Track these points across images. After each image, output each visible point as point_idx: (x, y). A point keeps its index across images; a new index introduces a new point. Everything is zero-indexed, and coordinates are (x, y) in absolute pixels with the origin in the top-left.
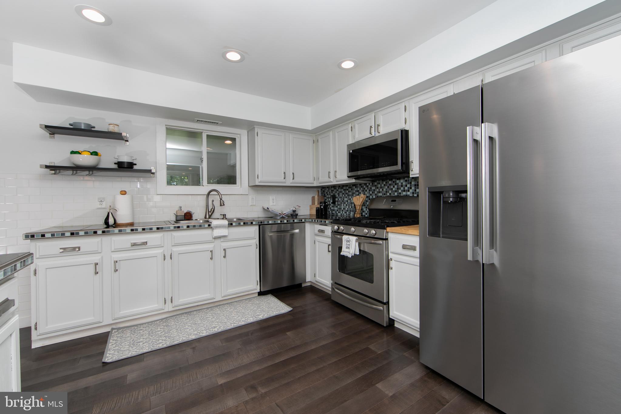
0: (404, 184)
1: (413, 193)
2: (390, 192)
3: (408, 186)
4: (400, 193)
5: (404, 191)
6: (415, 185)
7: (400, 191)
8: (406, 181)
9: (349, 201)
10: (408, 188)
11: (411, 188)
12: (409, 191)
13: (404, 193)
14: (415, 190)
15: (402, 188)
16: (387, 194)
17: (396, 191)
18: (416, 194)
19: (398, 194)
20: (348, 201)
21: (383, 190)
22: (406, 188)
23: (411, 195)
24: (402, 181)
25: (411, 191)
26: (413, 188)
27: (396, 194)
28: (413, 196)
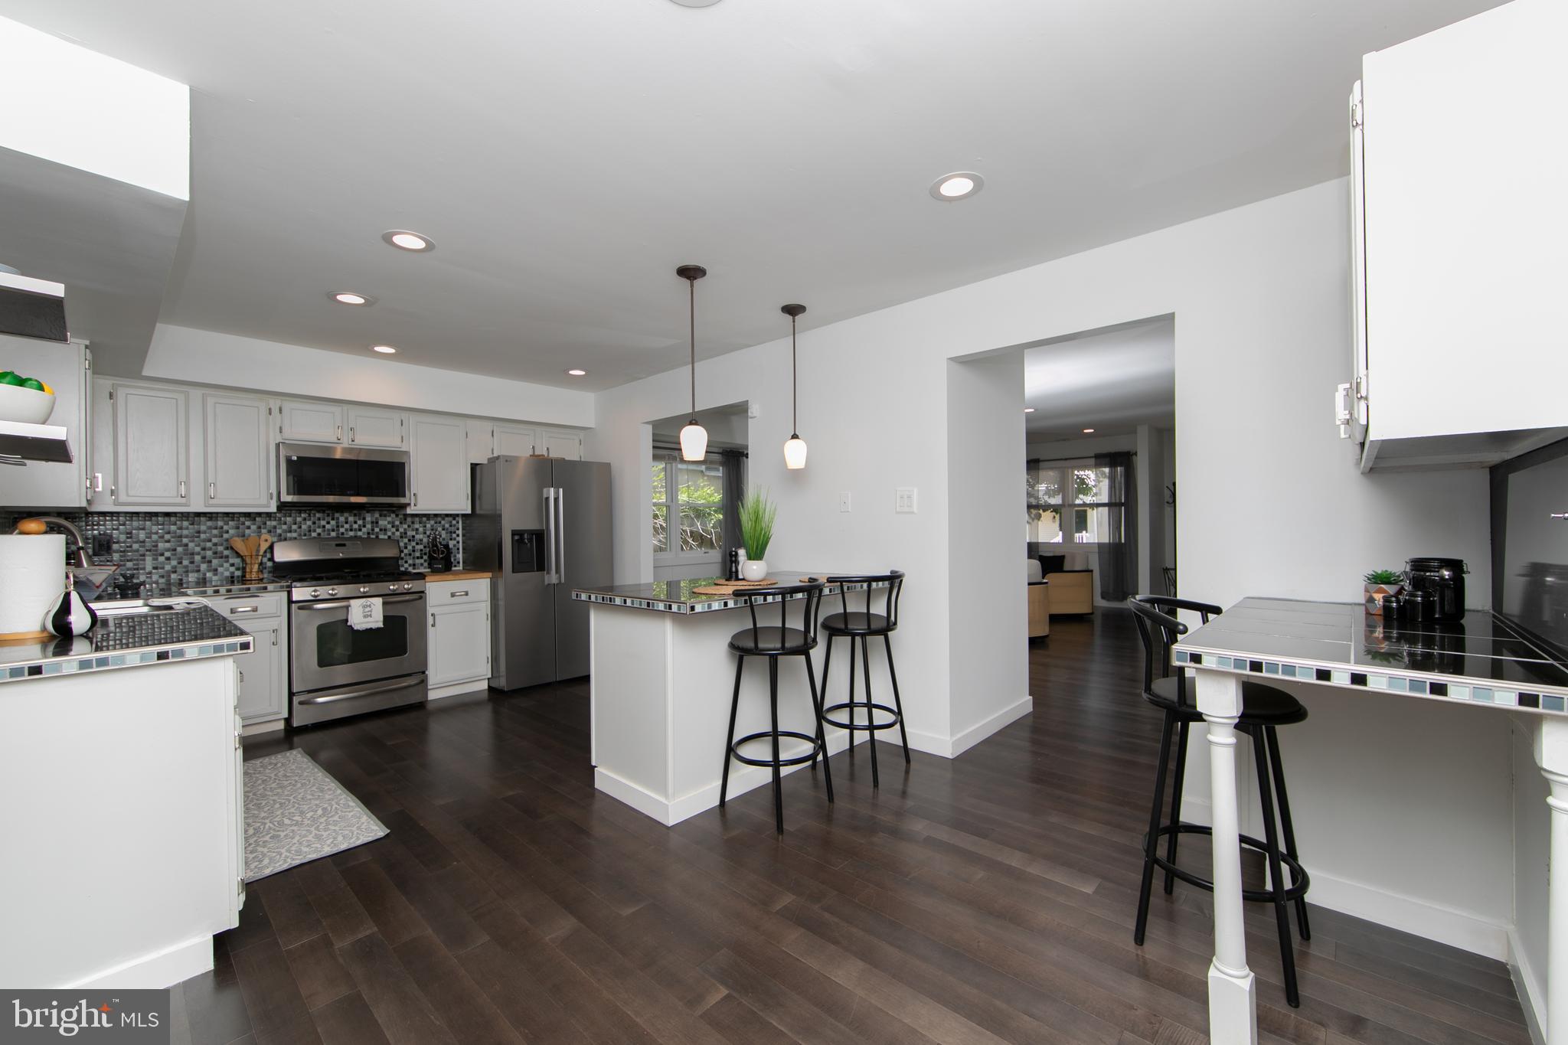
0: (351, 519)
1: (368, 533)
2: (319, 530)
3: (360, 522)
4: (343, 534)
5: (351, 530)
6: (372, 522)
7: (342, 530)
8: (355, 515)
9: (180, 549)
10: (360, 526)
11: (364, 526)
12: (360, 530)
13: (352, 534)
14: (373, 530)
15: (347, 526)
16: (311, 535)
17: (333, 530)
18: (373, 534)
19: (338, 534)
20: (175, 550)
21: (300, 527)
22: (356, 526)
23: (366, 536)
24: (346, 515)
25: (364, 530)
26: (369, 526)
27: (333, 534)
28: (369, 538)
